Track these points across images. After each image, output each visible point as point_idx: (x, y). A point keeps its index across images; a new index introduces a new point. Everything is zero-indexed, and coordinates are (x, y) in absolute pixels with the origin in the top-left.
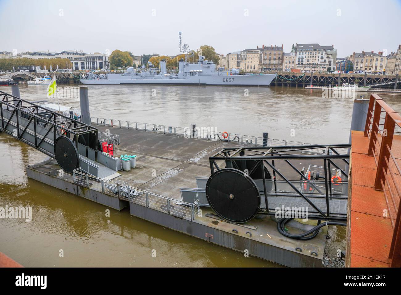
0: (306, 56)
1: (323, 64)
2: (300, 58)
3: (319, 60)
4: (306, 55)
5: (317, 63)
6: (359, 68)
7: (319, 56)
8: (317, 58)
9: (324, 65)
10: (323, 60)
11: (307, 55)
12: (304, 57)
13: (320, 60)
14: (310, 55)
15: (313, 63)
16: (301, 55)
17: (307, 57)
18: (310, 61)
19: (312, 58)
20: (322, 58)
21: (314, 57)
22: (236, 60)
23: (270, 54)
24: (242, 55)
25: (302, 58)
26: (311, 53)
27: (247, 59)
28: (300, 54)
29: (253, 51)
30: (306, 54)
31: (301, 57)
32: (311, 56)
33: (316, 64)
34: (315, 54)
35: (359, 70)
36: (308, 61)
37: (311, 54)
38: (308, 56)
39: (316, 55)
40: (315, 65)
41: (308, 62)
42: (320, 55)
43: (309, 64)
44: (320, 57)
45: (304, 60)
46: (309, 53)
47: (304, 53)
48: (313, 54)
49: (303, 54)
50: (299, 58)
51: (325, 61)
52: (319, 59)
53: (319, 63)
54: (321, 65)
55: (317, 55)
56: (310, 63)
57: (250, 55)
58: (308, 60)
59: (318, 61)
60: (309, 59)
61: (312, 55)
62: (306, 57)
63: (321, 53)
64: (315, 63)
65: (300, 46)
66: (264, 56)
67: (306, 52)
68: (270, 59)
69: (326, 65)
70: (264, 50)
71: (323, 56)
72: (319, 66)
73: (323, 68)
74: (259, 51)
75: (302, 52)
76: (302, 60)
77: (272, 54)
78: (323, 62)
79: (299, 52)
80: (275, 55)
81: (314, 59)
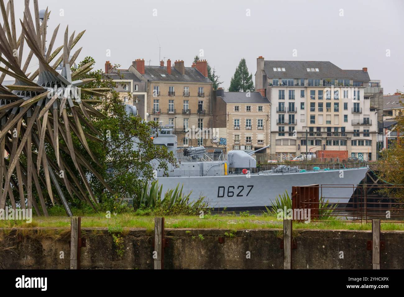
0: (302, 104)
1: (361, 129)
2: (284, 111)
3: (346, 116)
4: (303, 100)
5: (343, 128)
7: (345, 104)
8: (342, 112)
9: (366, 133)
10: (360, 118)
11: (307, 100)
12: (297, 106)
13: (351, 117)
14: (317, 101)
15: (329, 129)
16: (287, 101)
17: (308, 106)
18: (320, 122)
19: (325, 112)
21: (332, 105)
23: (171, 93)
25: (292, 110)
28: (282, 96)
30: (302, 96)
31: (287, 106)
32: (321, 105)
33: (340, 130)
36: (313, 122)
37: (320, 98)
38: (313, 105)
39: (337, 101)
40: (336, 133)
41: (313, 125)
42: (351, 101)
43: (315, 130)
44: (351, 107)
45: (297, 117)
46: (313, 93)
47: (297, 92)
48: (328, 98)
49: (292, 97)
50: (281, 109)
51: (366, 122)
52: (349, 112)
53: (349, 128)
54: (356, 133)
55: (342, 100)
56: (319, 129)
58: (313, 117)
59: (346, 120)
60: (316, 113)
61: (325, 101)
62: (302, 108)
64: (336, 128)
65: (275, 70)
66: (152, 103)
67: (303, 89)
68: (171, 112)
69: (371, 135)
70: (148, 81)
71: (358, 104)
72: (350, 138)
73: (363, 145)
74: (132, 81)
75: (290, 91)
76: (290, 116)
77: (176, 94)
78: (362, 125)
79: (280, 91)
80: (186, 98)
81: (333, 113)
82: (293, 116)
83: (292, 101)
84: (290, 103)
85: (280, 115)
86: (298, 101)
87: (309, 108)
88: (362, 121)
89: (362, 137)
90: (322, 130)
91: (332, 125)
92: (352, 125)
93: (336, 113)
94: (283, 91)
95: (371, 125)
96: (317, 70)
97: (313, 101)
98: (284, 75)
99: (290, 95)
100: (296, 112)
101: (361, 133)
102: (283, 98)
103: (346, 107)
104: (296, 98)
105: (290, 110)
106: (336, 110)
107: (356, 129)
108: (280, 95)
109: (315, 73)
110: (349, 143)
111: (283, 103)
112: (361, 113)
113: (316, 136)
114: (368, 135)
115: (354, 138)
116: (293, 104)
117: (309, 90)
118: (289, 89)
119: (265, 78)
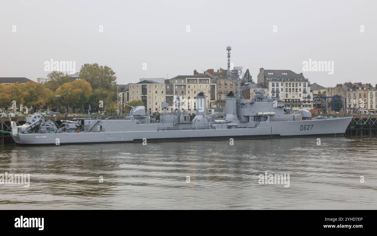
0: (282, 89)
1: (307, 100)
2: (274, 92)
3: (300, 94)
4: (282, 87)
5: (299, 100)
6: (352, 106)
7: (300, 89)
8: (299, 92)
9: (309, 102)
10: (306, 95)
11: (284, 87)
12: (280, 90)
13: (302, 95)
14: (288, 88)
15: (293, 100)
17: (284, 90)
18: (290, 97)
19: (292, 93)
20: (305, 92)
21: (295, 89)
22: (165, 95)
23: (226, 84)
24: (175, 85)
25: (278, 92)
26: (290, 84)
27: (187, 92)
28: (273, 86)
29: (198, 79)
30: (282, 85)
31: (275, 90)
32: (290, 89)
33: (298, 101)
34: (295, 85)
35: (354, 109)
36: (287, 97)
37: (290, 86)
38: (287, 89)
39: (297, 88)
40: (296, 102)
41: (287, 98)
42: (302, 88)
43: (287, 101)
44: (302, 90)
45: (280, 95)
46: (287, 84)
47: (280, 84)
48: (293, 86)
49: (277, 86)
51: (309, 97)
52: (301, 93)
53: (302, 99)
54: (305, 102)
55: (299, 87)
56: (289, 100)
57: (192, 85)
58: (287, 95)
59: (300, 96)
60: (288, 93)
61: (292, 88)
62: (282, 91)
63: (302, 84)
64: (296, 100)
65: (269, 74)
66: (219, 89)
67: (282, 82)
68: (225, 93)
69: (311, 103)
70: (217, 78)
71: (305, 89)
72: (302, 104)
73: (307, 107)
74: (210, 79)
75: (277, 83)
76: (277, 94)
77: (228, 84)
78: (307, 98)
79: (272, 83)
80: (231, 86)
81: (295, 93)
82: (278, 94)
83: (278, 88)
84: (277, 88)
85: (272, 94)
86: (280, 87)
87: (285, 91)
88: (307, 97)
89: (307, 103)
90: (290, 101)
91: (295, 98)
92: (303, 98)
93: (297, 93)
94: (274, 83)
95: (311, 98)
96: (286, 74)
97: (287, 88)
98: (273, 76)
99: (277, 85)
100: (279, 93)
101: (307, 102)
102: (274, 86)
103: (300, 91)
104: (279, 86)
105: (277, 92)
106: (297, 92)
107: (305, 100)
108: (272, 85)
109: (286, 75)
110: (302, 106)
111: (274, 89)
112: (307, 93)
113: (288, 103)
114: (309, 103)
115: (304, 104)
116: (278, 89)
117: (285, 83)
118: (276, 82)
119: (265, 77)
